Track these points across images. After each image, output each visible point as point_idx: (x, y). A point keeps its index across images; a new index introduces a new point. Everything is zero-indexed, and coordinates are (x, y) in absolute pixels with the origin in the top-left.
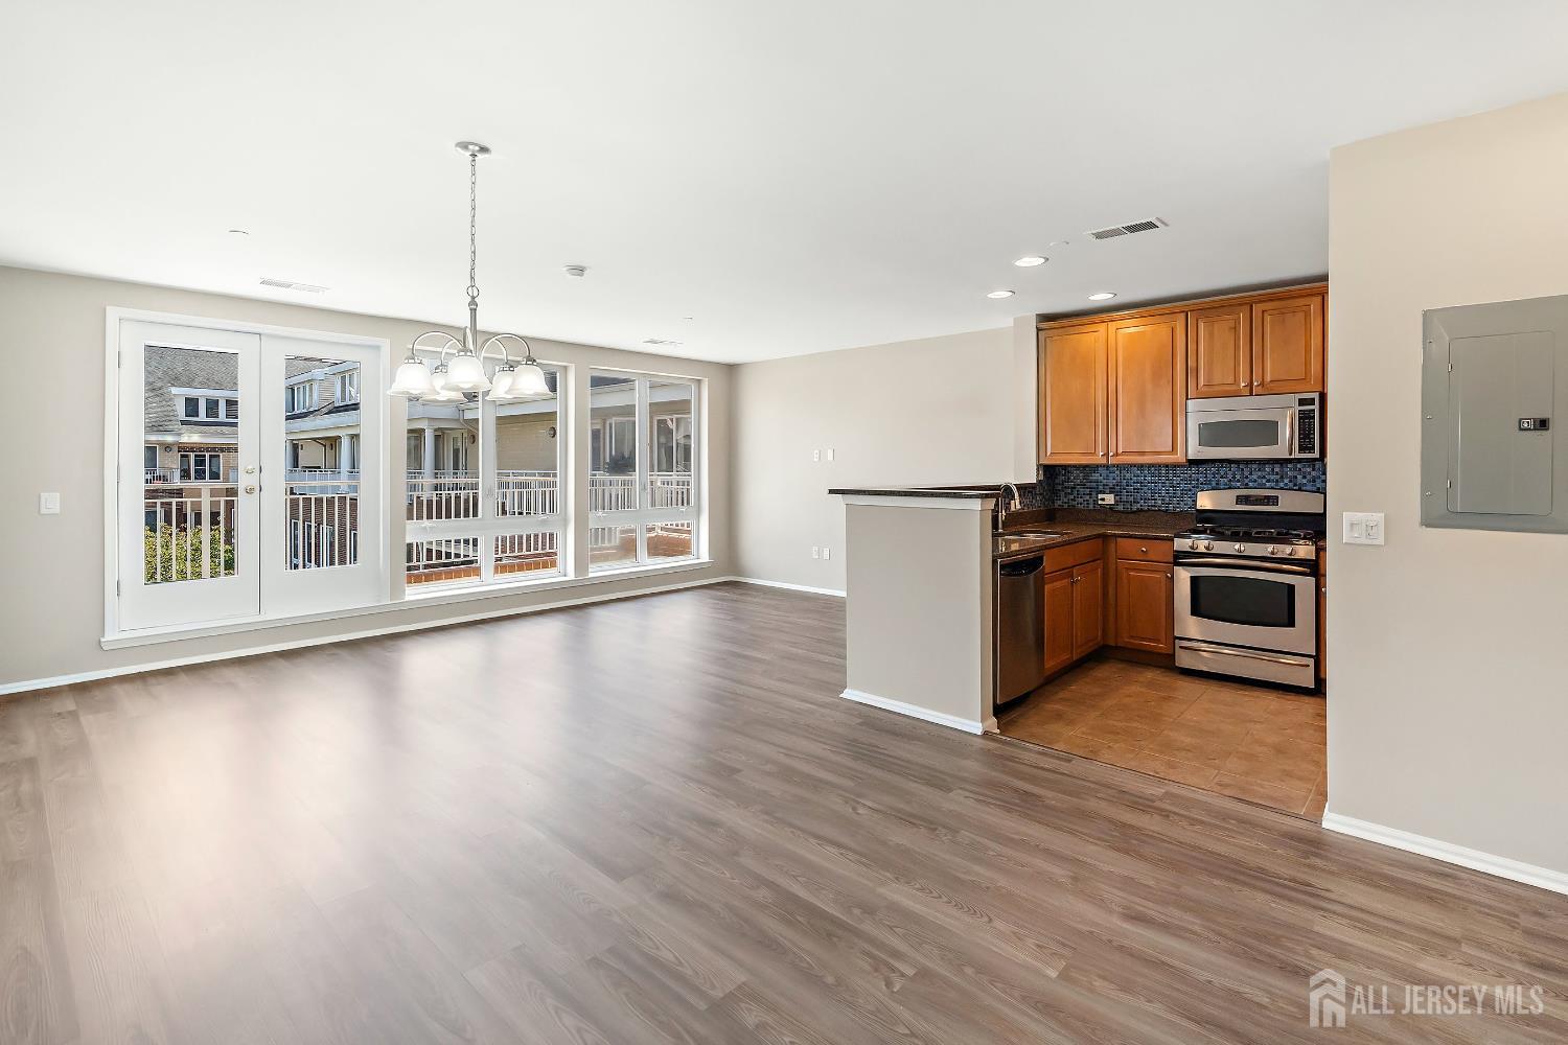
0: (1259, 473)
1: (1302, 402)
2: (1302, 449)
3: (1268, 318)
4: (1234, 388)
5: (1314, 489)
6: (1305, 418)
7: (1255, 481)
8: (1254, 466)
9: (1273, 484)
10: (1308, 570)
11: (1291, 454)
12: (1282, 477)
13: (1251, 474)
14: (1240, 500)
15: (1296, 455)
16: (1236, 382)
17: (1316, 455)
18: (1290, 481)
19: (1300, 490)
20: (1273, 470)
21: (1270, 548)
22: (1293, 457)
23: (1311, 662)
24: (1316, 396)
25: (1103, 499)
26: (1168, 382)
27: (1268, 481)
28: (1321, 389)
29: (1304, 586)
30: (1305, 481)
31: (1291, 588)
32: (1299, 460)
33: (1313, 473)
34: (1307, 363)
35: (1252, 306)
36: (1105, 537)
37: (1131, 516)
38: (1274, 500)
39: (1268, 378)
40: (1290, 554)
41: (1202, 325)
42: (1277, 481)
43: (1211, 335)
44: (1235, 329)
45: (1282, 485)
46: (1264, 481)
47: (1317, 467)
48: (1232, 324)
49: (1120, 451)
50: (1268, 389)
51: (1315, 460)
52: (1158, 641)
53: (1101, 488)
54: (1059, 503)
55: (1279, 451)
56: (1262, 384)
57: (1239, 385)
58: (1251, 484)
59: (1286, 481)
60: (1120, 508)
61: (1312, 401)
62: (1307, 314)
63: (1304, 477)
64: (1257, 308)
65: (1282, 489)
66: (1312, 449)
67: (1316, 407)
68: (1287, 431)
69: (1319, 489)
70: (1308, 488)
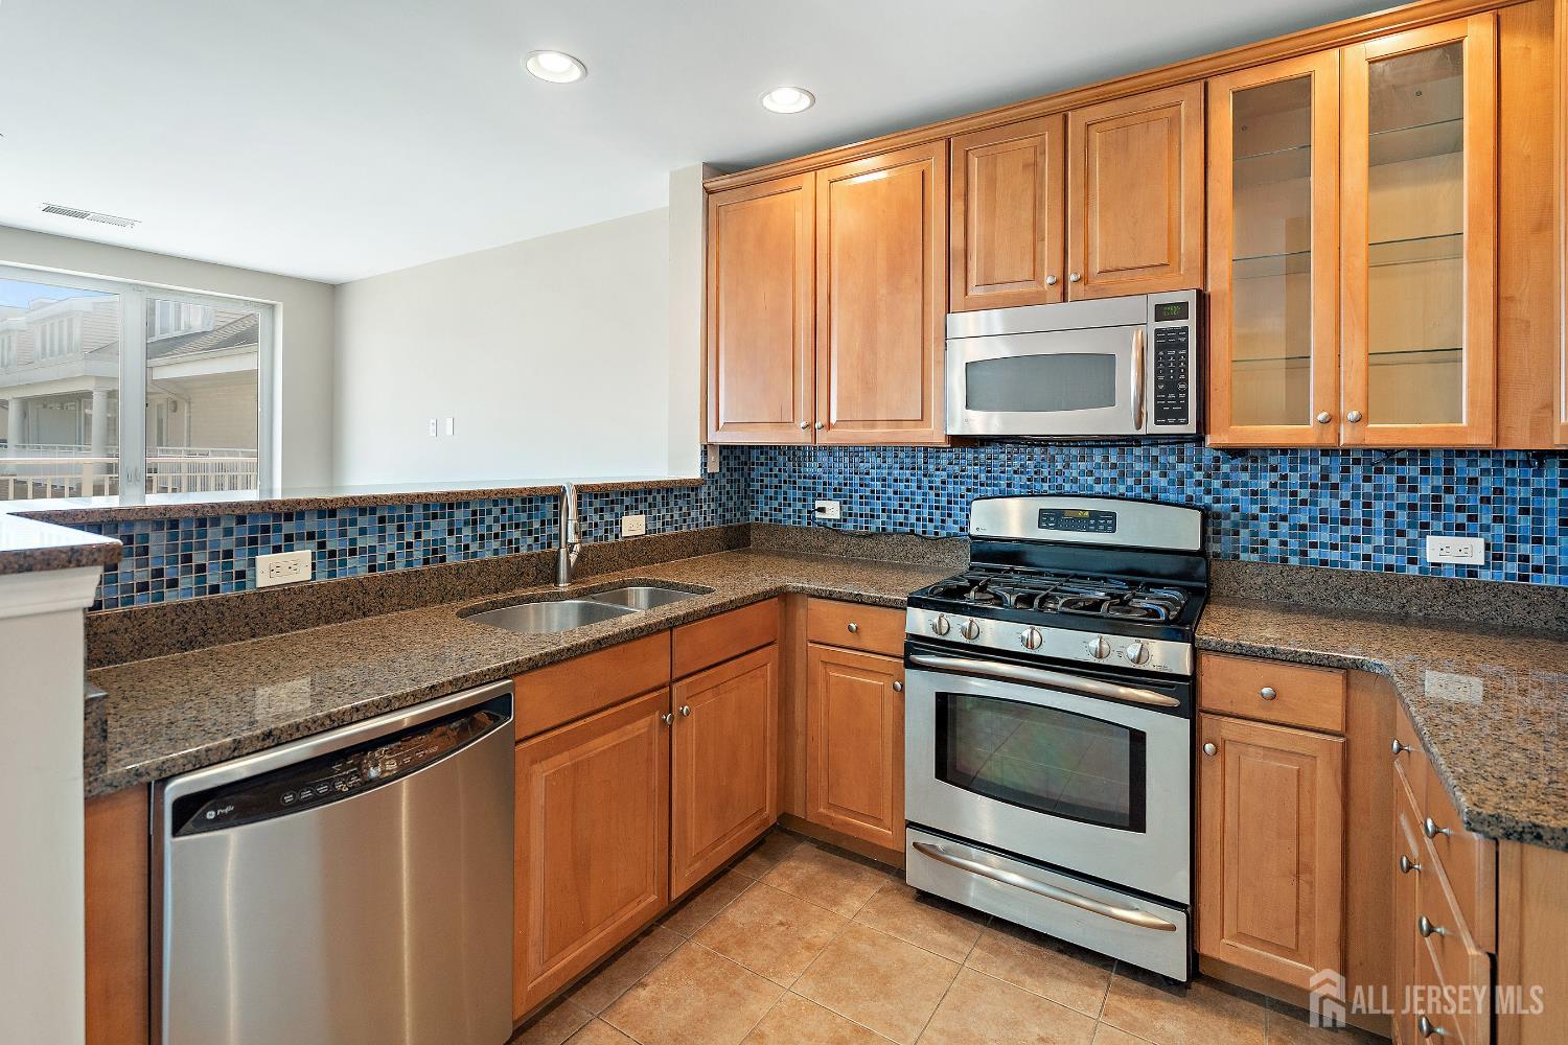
0: (1082, 465)
1: (1162, 312)
2: (1161, 416)
3: (1096, 137)
4: (1032, 288)
5: (1182, 499)
6: (1169, 344)
7: (1075, 481)
8: (1074, 451)
9: (1106, 488)
10: (1173, 702)
11: (1139, 426)
12: (1122, 474)
13: (1067, 466)
14: (1047, 518)
15: (1151, 427)
16: (1036, 276)
17: (1190, 428)
18: (1138, 482)
19: (1155, 500)
20: (1106, 458)
21: (1093, 641)
22: (1142, 432)
23: (1179, 919)
24: (1191, 298)
25: (822, 510)
26: (916, 280)
27: (1098, 480)
28: (1199, 286)
29: (1167, 737)
30: (1163, 482)
31: (1138, 739)
32: (1154, 440)
33: (1181, 467)
34: (1172, 233)
35: (1066, 118)
36: (784, 596)
37: (867, 543)
38: (1107, 521)
39: (1096, 266)
40: (1138, 660)
41: (974, 162)
42: (1114, 480)
43: (991, 182)
44: (1034, 167)
45: (1122, 489)
46: (1090, 480)
47: (1187, 453)
48: (1030, 157)
49: (833, 420)
50: (1095, 287)
51: (1181, 439)
52: (878, 821)
53: (820, 488)
54: (757, 513)
55: (1115, 420)
56: (1084, 279)
57: (1041, 283)
58: (1067, 487)
59: (1130, 481)
60: (850, 526)
61: (1181, 310)
62: (1174, 123)
63: (1164, 475)
64: (1076, 121)
65: (1121, 497)
66: (1181, 415)
67: (1191, 323)
68: (1133, 378)
69: (1190, 498)
70: (1172, 497)
